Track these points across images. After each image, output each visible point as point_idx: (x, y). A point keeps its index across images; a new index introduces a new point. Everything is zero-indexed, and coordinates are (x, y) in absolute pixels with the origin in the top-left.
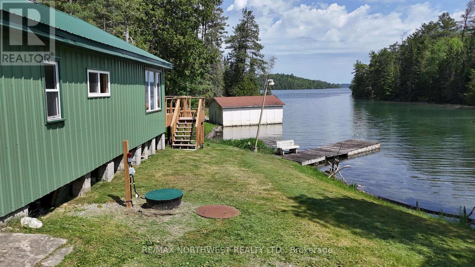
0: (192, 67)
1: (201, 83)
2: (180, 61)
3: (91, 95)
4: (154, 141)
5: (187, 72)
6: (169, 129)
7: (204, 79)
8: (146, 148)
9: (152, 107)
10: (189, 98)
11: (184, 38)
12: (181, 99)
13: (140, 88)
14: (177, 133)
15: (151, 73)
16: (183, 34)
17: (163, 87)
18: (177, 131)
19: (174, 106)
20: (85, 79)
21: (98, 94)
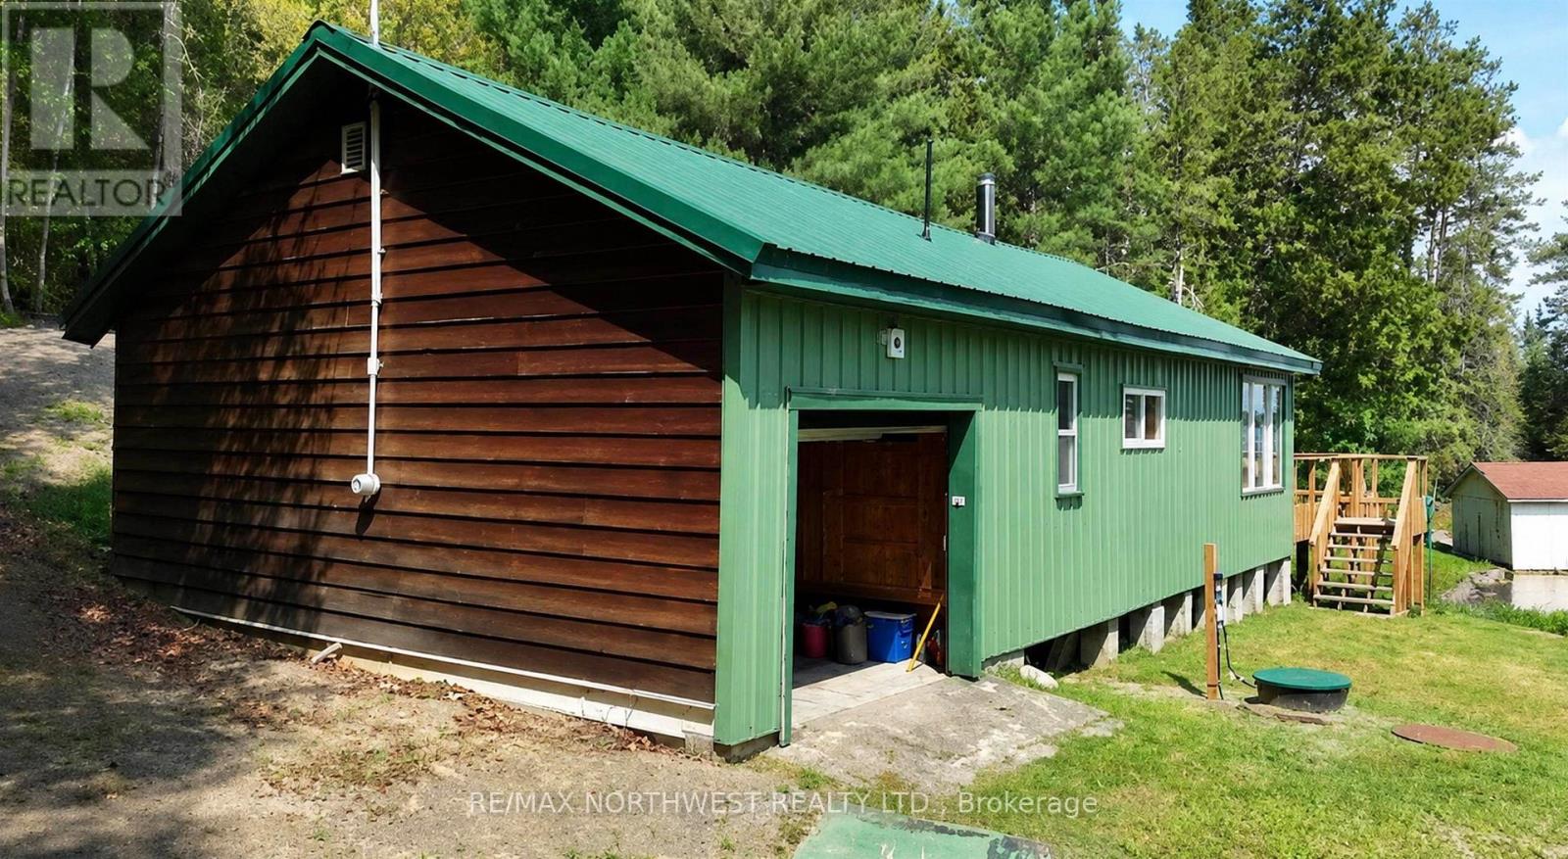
0: (1386, 364)
1: (1419, 414)
2: (1344, 346)
3: (1129, 443)
4: (1259, 576)
5: (1366, 381)
6: (1303, 548)
7: (1433, 396)
8: (1239, 591)
9: (1258, 480)
10: (1373, 460)
11: (1358, 278)
12: (1344, 463)
13: (1229, 428)
14: (1328, 562)
15: (1258, 389)
16: (1356, 266)
17: (1290, 425)
18: (1329, 557)
19: (1321, 484)
20: (1118, 410)
21: (1140, 441)
